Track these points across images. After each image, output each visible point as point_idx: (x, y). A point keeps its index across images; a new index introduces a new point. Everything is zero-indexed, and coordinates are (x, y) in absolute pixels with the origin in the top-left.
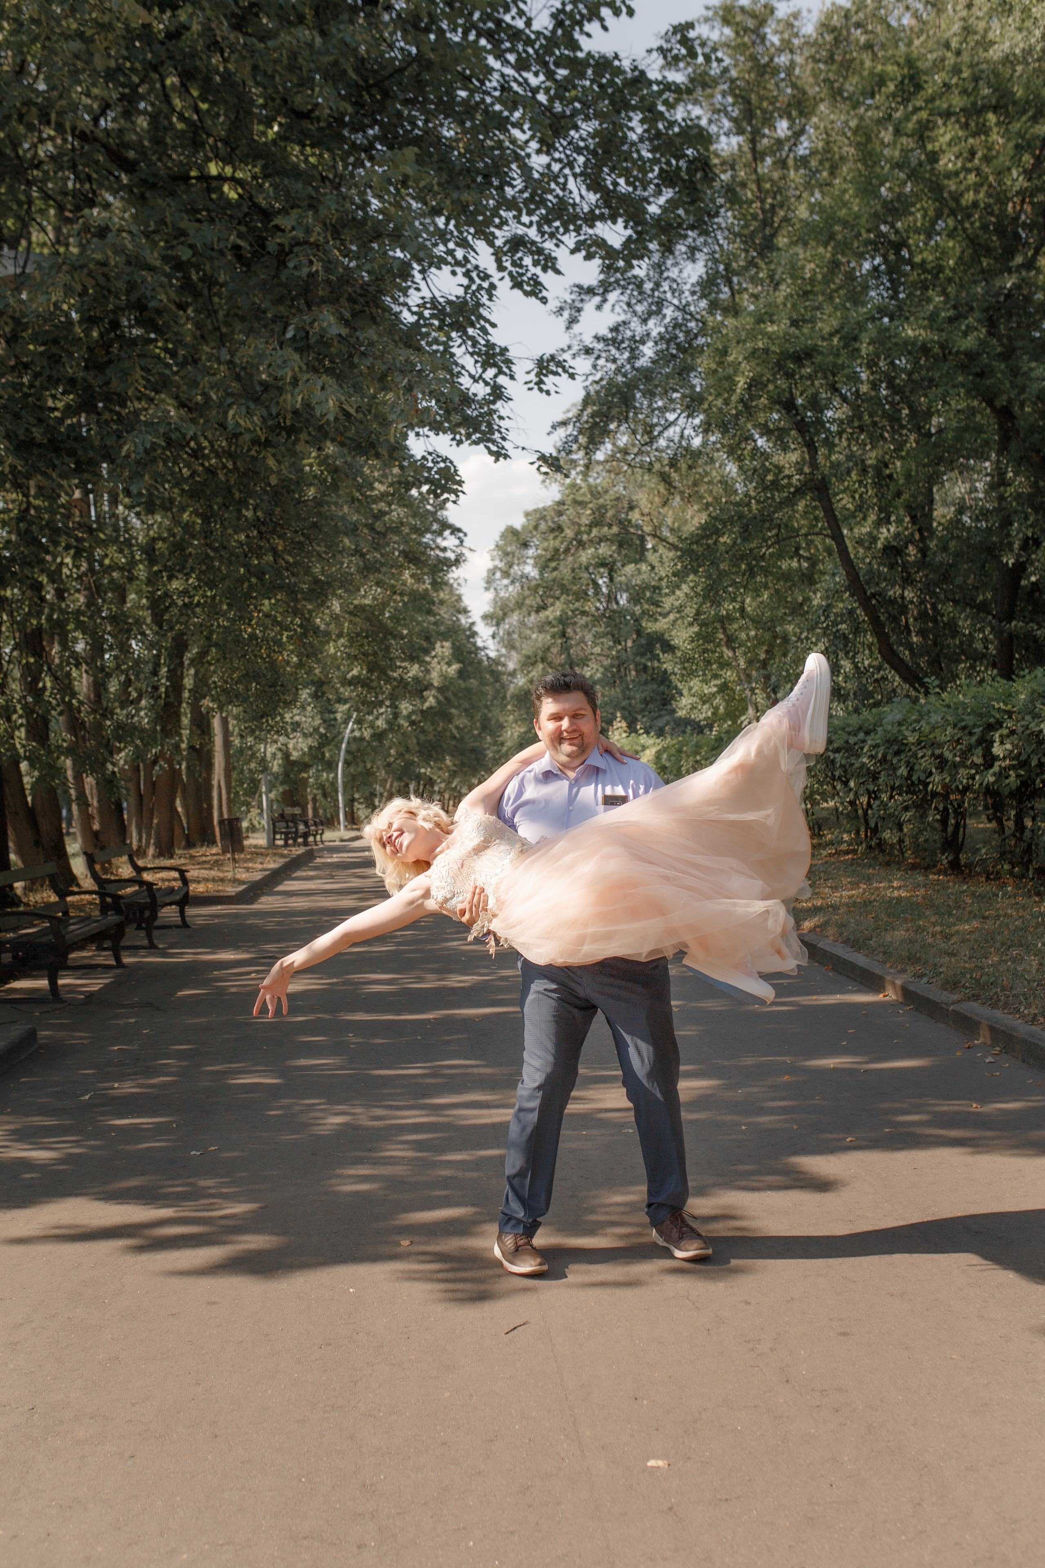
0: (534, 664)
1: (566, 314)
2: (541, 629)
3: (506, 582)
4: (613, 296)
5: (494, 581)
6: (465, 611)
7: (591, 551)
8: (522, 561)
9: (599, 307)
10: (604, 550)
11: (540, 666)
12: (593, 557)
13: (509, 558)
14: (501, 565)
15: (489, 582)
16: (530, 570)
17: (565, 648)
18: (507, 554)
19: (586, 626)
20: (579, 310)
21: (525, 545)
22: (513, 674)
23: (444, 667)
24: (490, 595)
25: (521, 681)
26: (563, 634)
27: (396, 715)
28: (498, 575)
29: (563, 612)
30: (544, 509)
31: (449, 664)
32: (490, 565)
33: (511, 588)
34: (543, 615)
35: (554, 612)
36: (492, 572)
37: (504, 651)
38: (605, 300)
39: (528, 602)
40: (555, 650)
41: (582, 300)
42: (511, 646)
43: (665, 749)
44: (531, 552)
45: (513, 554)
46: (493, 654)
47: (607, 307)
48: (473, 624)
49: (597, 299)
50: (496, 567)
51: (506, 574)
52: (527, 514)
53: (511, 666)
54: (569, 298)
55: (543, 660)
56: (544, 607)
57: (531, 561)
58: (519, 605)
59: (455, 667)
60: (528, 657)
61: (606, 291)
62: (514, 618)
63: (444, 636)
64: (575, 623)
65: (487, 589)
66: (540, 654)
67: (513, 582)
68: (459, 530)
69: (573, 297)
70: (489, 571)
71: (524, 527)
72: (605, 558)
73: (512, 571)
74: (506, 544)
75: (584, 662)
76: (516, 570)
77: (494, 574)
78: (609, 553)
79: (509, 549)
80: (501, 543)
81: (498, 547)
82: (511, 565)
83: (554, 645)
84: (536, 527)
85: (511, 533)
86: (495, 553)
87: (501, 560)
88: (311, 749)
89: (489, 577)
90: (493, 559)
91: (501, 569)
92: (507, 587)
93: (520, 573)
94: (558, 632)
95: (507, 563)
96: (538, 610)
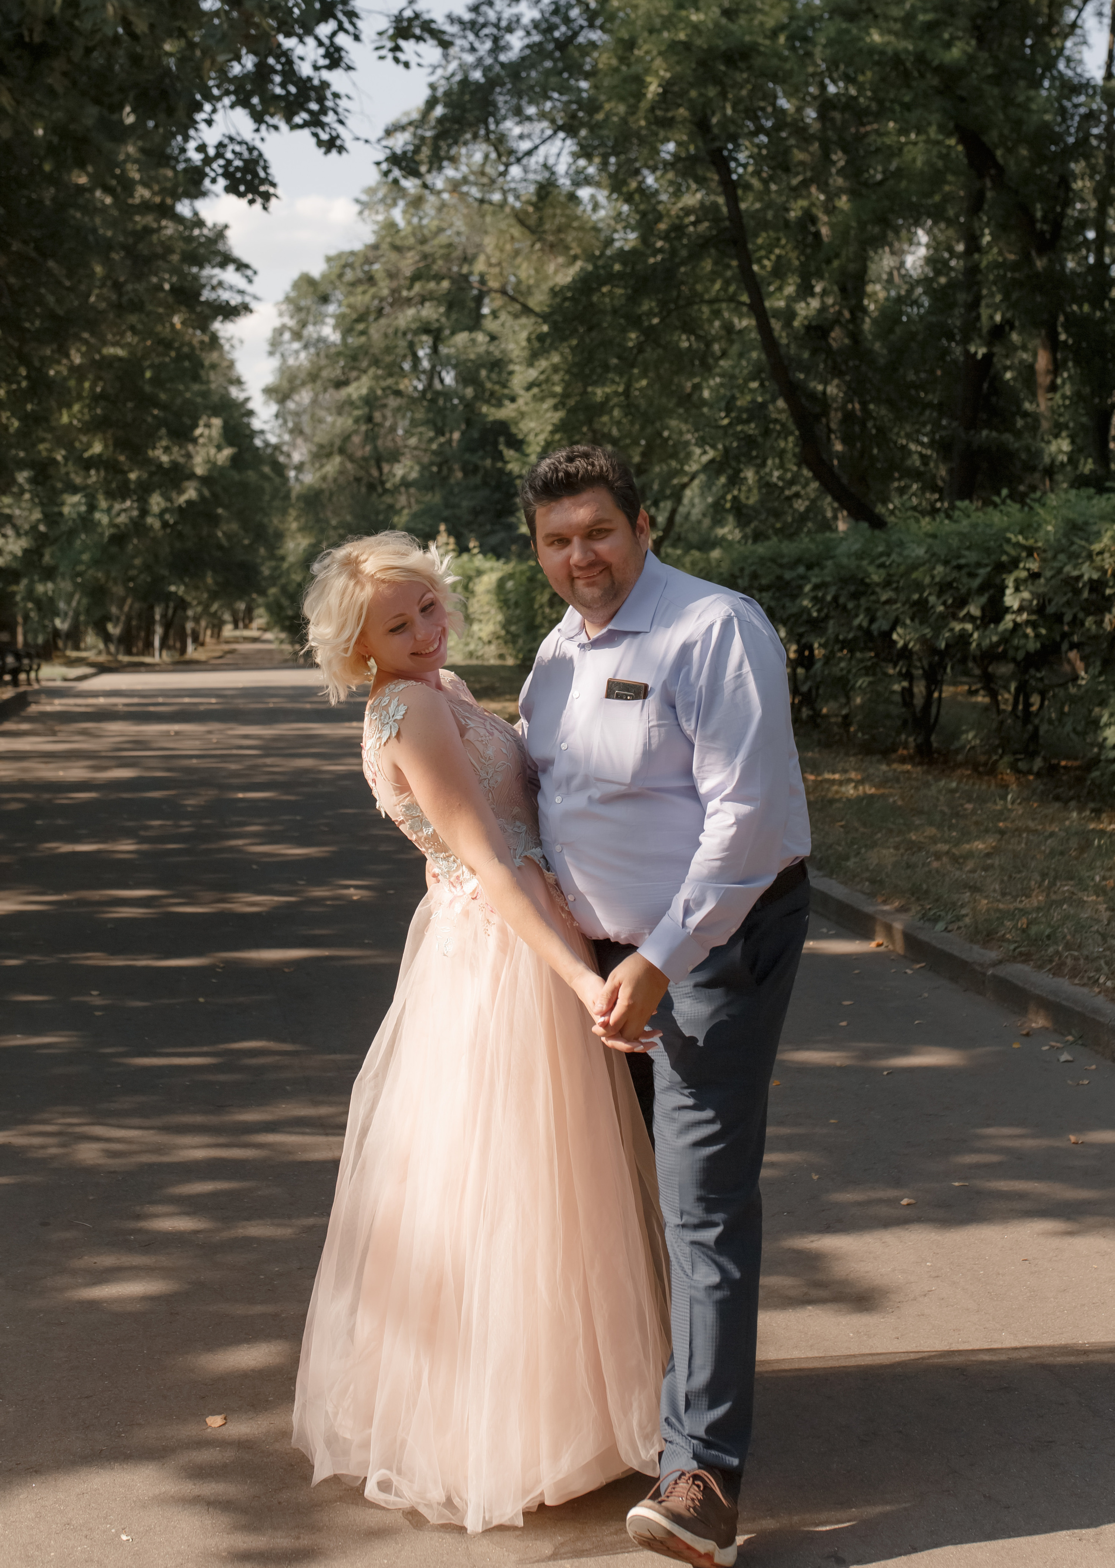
0: (329, 455)
2: (340, 409)
3: (296, 345)
5: (281, 343)
6: (238, 382)
7: (411, 312)
8: (319, 320)
10: (430, 312)
11: (337, 459)
12: (415, 320)
13: (303, 315)
14: (291, 323)
15: (275, 344)
16: (329, 332)
17: (370, 439)
18: (299, 309)
19: (399, 409)
21: (325, 299)
22: (300, 468)
23: (213, 451)
24: (274, 363)
25: (308, 478)
26: (369, 419)
27: (144, 512)
28: (287, 336)
29: (372, 390)
30: (352, 253)
31: (219, 448)
32: (277, 323)
33: (303, 355)
34: (344, 392)
35: (358, 389)
36: (279, 332)
37: (287, 437)
40: (356, 439)
42: (297, 431)
43: (511, 576)
44: (332, 308)
45: (308, 310)
46: (273, 440)
48: (247, 399)
50: (284, 326)
51: (297, 335)
52: (329, 259)
53: (297, 457)
55: (342, 451)
56: (346, 382)
57: (330, 321)
58: (313, 377)
59: (227, 452)
60: (321, 446)
62: (305, 396)
63: (216, 411)
64: (385, 406)
65: (271, 354)
66: (338, 443)
67: (305, 347)
68: (247, 266)
70: (275, 330)
71: (324, 276)
72: (428, 323)
73: (305, 333)
74: (299, 297)
75: (394, 456)
76: (311, 331)
77: (281, 334)
78: (435, 316)
79: (303, 303)
80: (293, 294)
81: (288, 299)
82: (304, 324)
83: (356, 432)
84: (340, 276)
85: (306, 282)
86: (284, 307)
87: (292, 317)
88: (26, 551)
89: (274, 338)
90: (281, 315)
91: (290, 329)
92: (297, 352)
93: (315, 336)
94: (363, 415)
95: (299, 321)
96: (338, 386)
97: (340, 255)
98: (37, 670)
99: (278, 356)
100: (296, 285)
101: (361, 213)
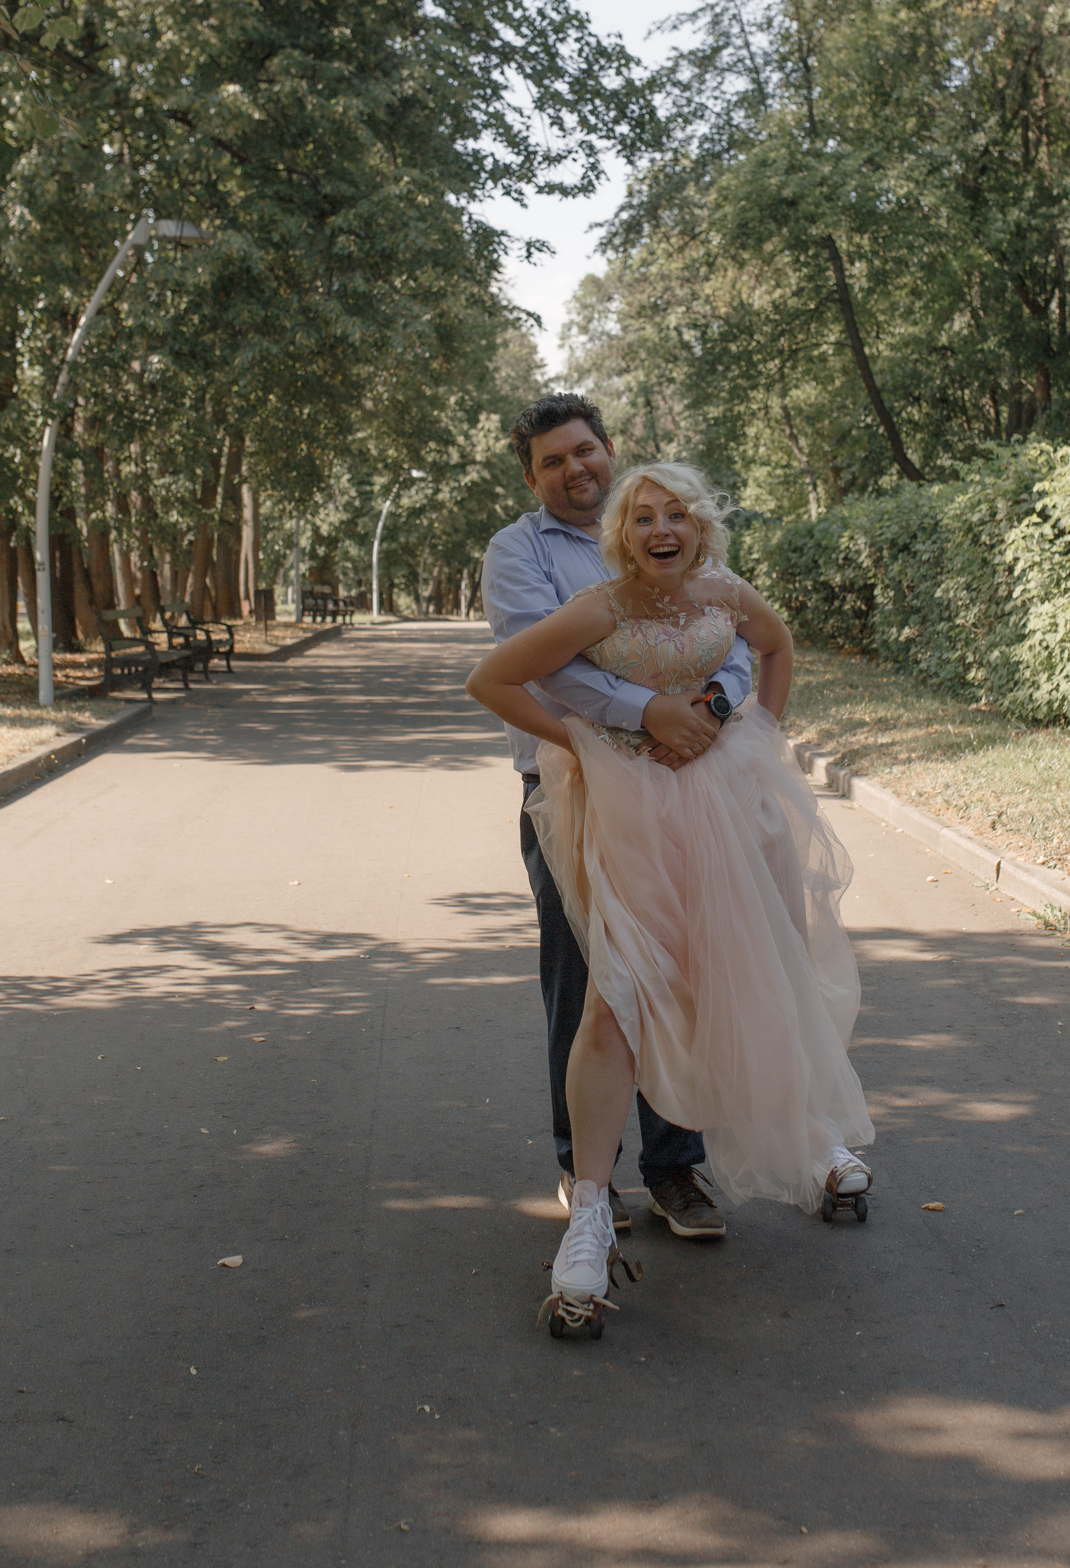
3: (583, 338)
5: (569, 337)
7: (681, 309)
8: (603, 316)
12: (684, 317)
13: (586, 313)
14: (578, 319)
15: (564, 338)
16: (612, 326)
17: (651, 422)
18: (585, 307)
19: (673, 395)
21: (609, 299)
24: (565, 354)
26: (648, 403)
28: (575, 330)
29: (648, 377)
32: (566, 319)
33: (588, 347)
35: (637, 377)
36: (568, 327)
39: (607, 363)
44: (614, 306)
45: (592, 306)
50: (572, 322)
51: (584, 330)
56: (627, 370)
57: (614, 317)
58: (597, 366)
65: (561, 346)
67: (591, 339)
70: (564, 325)
71: (607, 277)
73: (591, 326)
74: (584, 296)
76: (596, 325)
77: (570, 329)
79: (588, 301)
80: (580, 293)
81: (576, 298)
82: (590, 320)
83: (635, 415)
84: (621, 277)
85: (592, 282)
86: (572, 305)
87: (579, 314)
89: (564, 332)
90: (569, 313)
91: (578, 324)
92: (584, 344)
93: (600, 329)
94: (641, 400)
95: (585, 317)
96: (621, 372)
99: (567, 348)
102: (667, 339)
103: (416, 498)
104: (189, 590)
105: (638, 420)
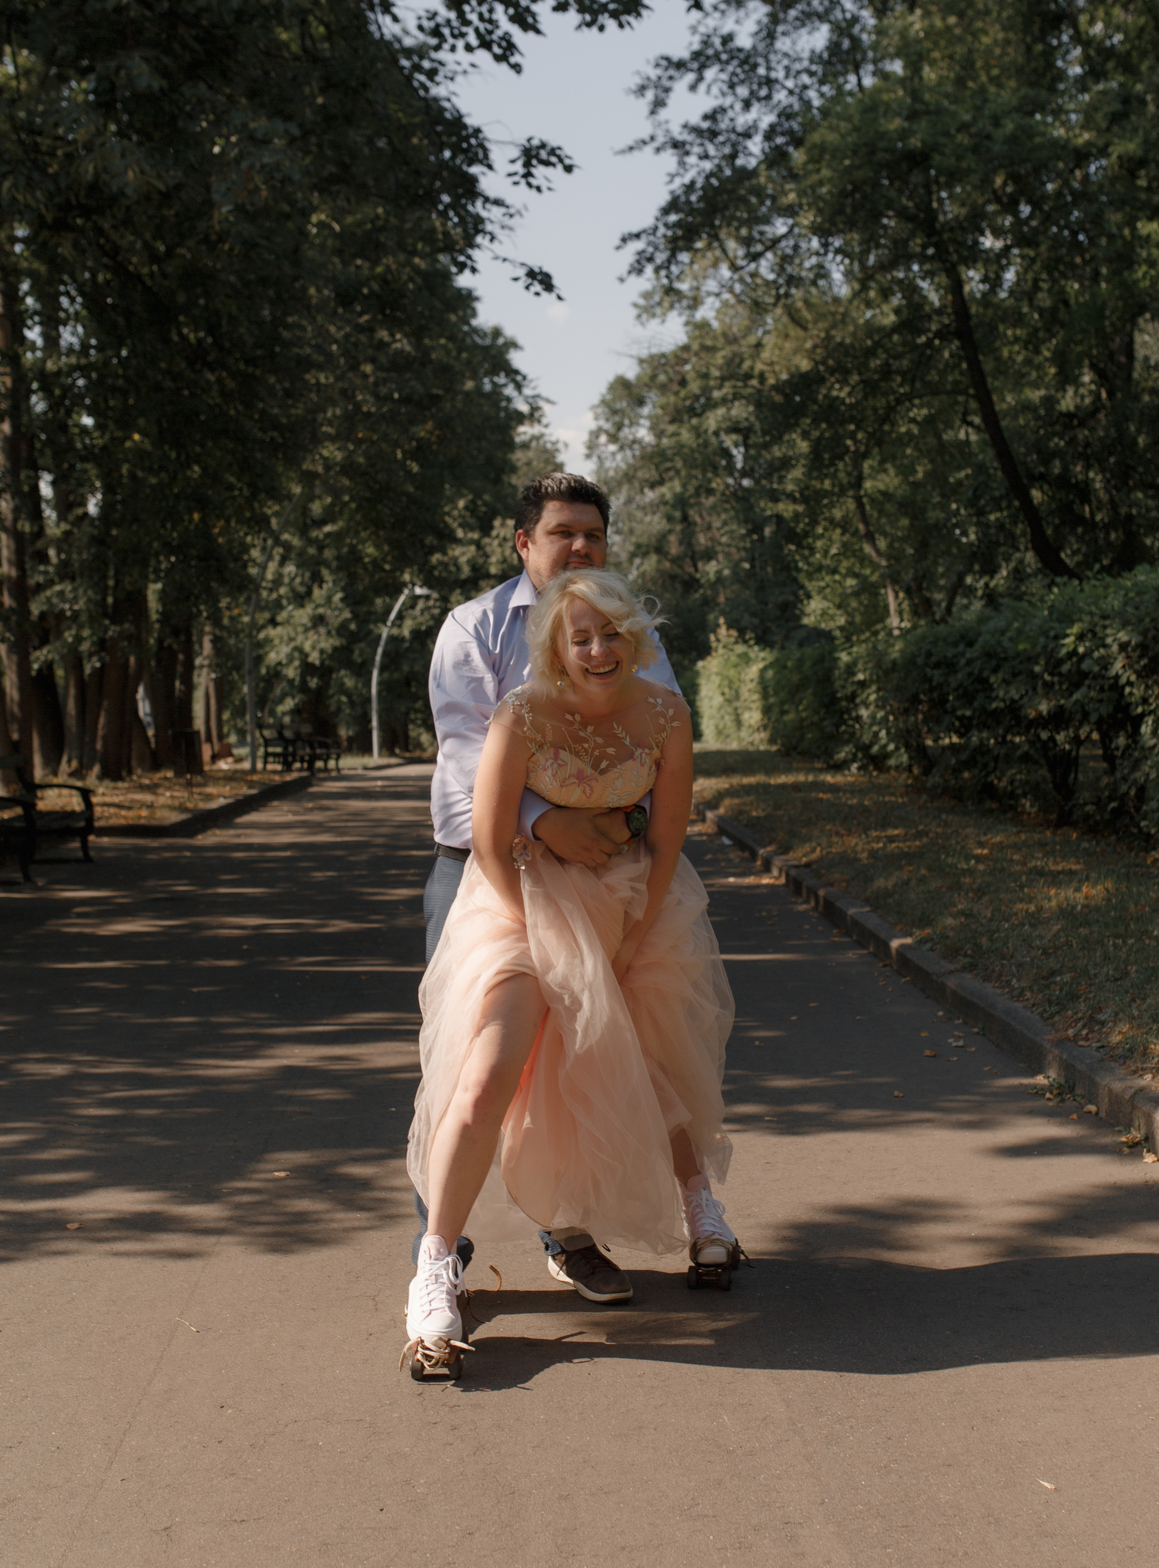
0: (645, 555)
1: (650, 95)
2: (655, 510)
3: (612, 448)
4: (710, 74)
5: (598, 446)
7: (721, 411)
8: (634, 422)
9: (693, 88)
10: (739, 411)
12: (725, 419)
13: (617, 418)
14: (607, 426)
15: (592, 446)
16: (643, 433)
17: (687, 539)
18: (614, 412)
19: (714, 507)
20: (667, 90)
21: (641, 402)
24: (593, 461)
26: (685, 518)
28: (603, 439)
29: (685, 489)
30: (664, 355)
32: (593, 425)
33: (619, 457)
34: (659, 492)
35: (671, 489)
36: (595, 434)
38: (700, 79)
39: (640, 474)
41: (671, 78)
44: (646, 410)
45: (623, 412)
47: (702, 87)
49: (690, 77)
50: (600, 429)
51: (613, 438)
54: (654, 73)
55: (658, 550)
56: (661, 482)
57: (646, 423)
58: (630, 478)
60: (642, 546)
61: (703, 67)
64: (699, 504)
65: (588, 456)
66: (654, 541)
67: (622, 448)
69: (659, 72)
70: (592, 433)
71: (639, 378)
72: (738, 422)
73: (622, 435)
74: (614, 400)
75: (709, 555)
76: (626, 433)
77: (597, 437)
78: (744, 415)
79: (618, 406)
80: (609, 397)
81: (604, 402)
82: (619, 427)
83: (670, 531)
84: (653, 377)
85: (621, 385)
86: (600, 410)
87: (607, 420)
88: (335, 649)
89: (590, 441)
90: (596, 418)
91: (606, 432)
92: (613, 454)
93: (631, 437)
94: (678, 514)
95: (614, 424)
96: (653, 486)
97: (652, 357)
98: (337, 759)
99: (595, 459)
100: (612, 388)
101: (639, 316)
102: (706, 444)
103: (421, 619)
104: (100, 732)
105: (672, 538)
